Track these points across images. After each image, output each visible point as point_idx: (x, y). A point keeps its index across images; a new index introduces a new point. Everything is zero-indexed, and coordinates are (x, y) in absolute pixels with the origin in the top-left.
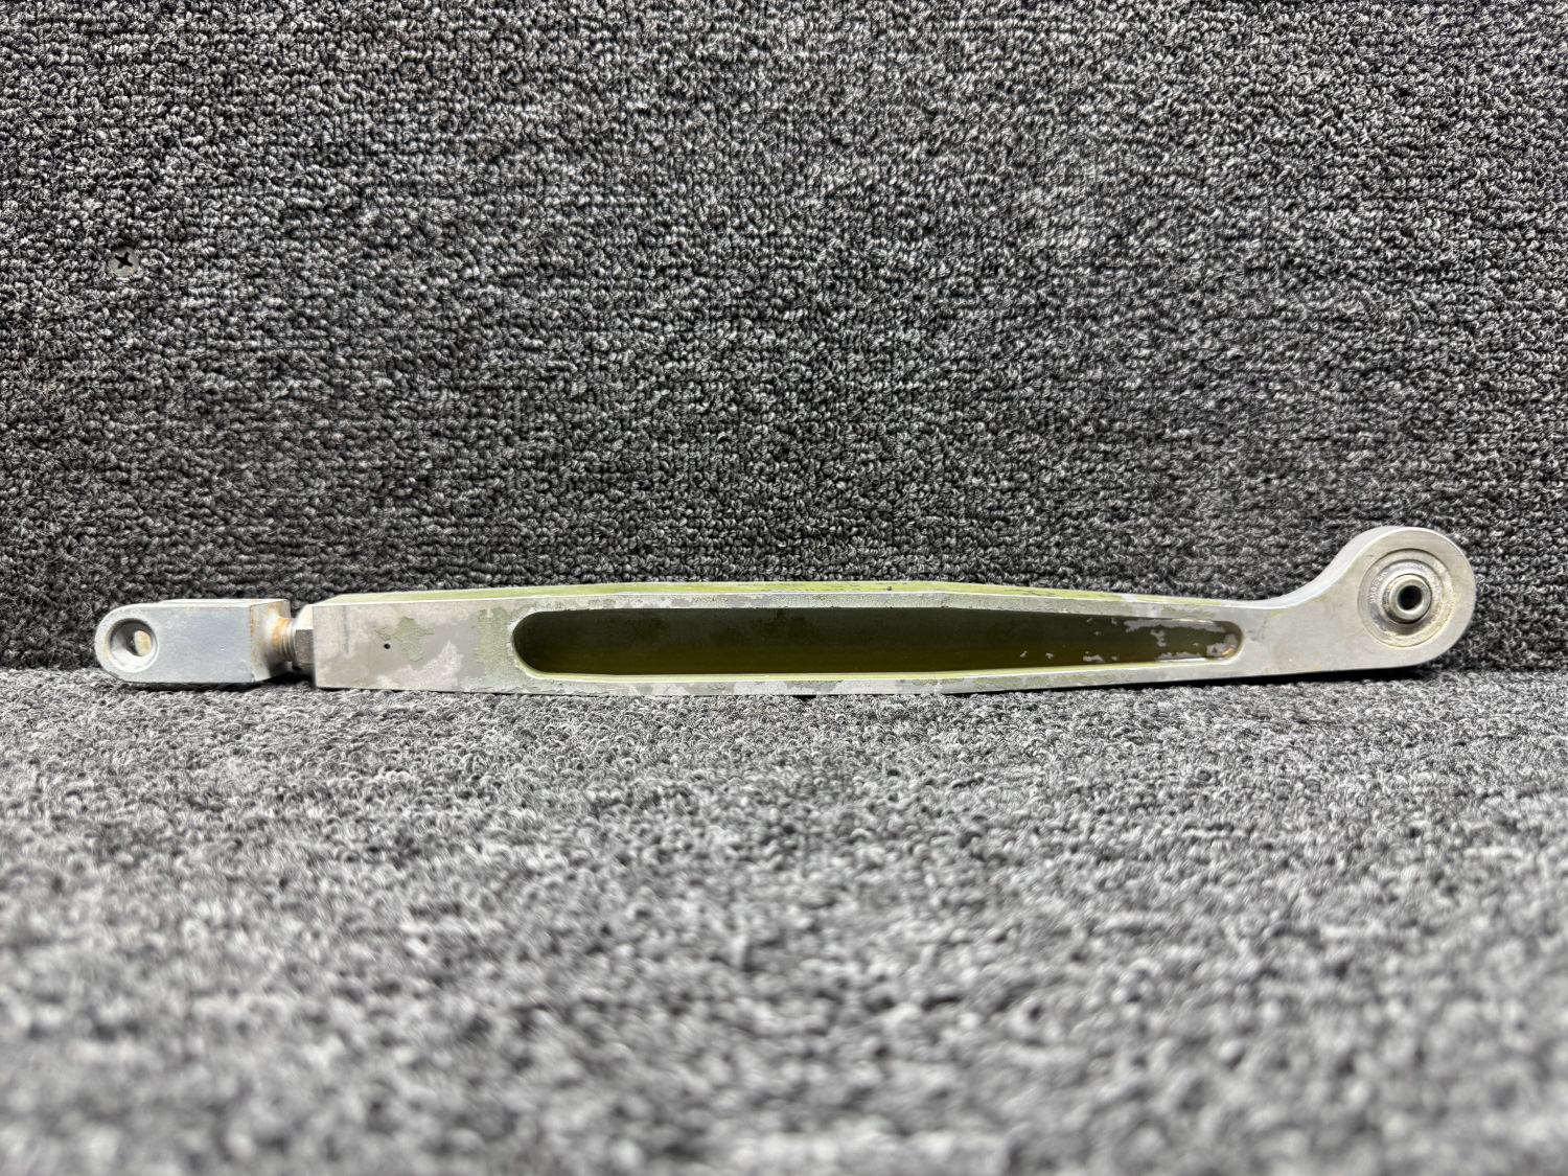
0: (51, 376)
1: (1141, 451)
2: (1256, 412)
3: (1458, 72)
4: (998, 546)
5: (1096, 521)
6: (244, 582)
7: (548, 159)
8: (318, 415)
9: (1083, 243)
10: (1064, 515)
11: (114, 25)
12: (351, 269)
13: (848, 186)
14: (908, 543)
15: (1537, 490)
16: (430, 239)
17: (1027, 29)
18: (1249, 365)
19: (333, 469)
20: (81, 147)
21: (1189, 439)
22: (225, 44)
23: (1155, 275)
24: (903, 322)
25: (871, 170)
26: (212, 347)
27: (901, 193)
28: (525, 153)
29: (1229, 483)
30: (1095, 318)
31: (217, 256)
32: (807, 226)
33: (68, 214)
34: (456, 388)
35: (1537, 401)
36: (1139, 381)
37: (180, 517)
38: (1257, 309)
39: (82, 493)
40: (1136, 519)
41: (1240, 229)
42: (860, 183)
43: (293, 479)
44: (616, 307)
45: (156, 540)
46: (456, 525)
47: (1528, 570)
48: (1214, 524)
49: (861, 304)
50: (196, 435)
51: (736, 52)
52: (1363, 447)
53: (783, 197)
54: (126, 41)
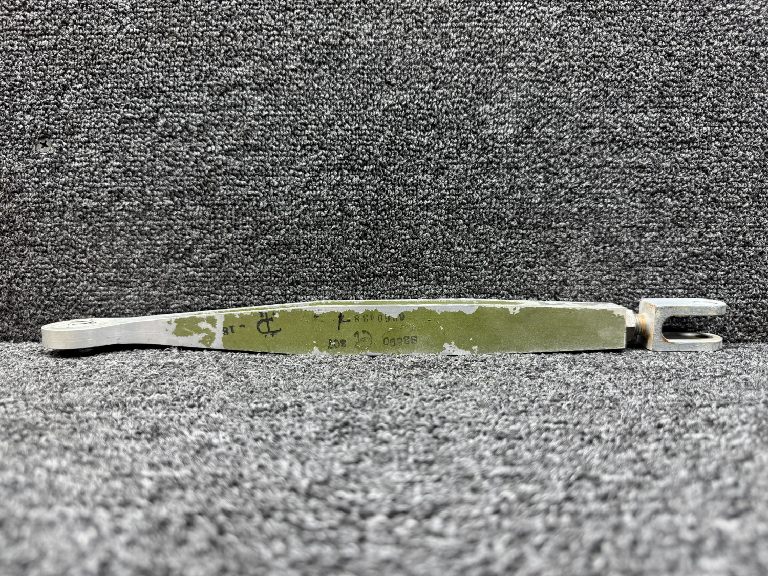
0: (10, 201)
1: (540, 234)
2: (598, 214)
3: (697, 44)
4: (470, 281)
5: (519, 268)
6: (102, 300)
7: (247, 93)
8: (137, 219)
9: (511, 131)
10: (503, 265)
11: (40, 31)
12: (153, 147)
13: (394, 105)
14: (426, 279)
15: (741, 251)
16: (191, 133)
17: (481, 27)
18: (594, 191)
19: (145, 245)
20: (24, 90)
21: (564, 227)
22: (92, 40)
23: (546, 146)
24: (422, 171)
25: (405, 97)
26: (86, 186)
27: (421, 108)
28: (237, 91)
29: (585, 249)
30: (516, 168)
31: (89, 142)
32: (374, 125)
33: (18, 123)
34: (204, 205)
35: (740, 207)
36: (539, 199)
37: (71, 268)
38: (598, 162)
39: (24, 257)
40: (539, 267)
41: (589, 123)
42: (400, 103)
43: (125, 250)
44: (281, 165)
45: (59, 280)
46: (204, 272)
47: (738, 291)
48: (578, 269)
49: (401, 162)
50: (79, 229)
51: (339, 40)
52: (652, 231)
53: (362, 110)
54: (45, 39)
